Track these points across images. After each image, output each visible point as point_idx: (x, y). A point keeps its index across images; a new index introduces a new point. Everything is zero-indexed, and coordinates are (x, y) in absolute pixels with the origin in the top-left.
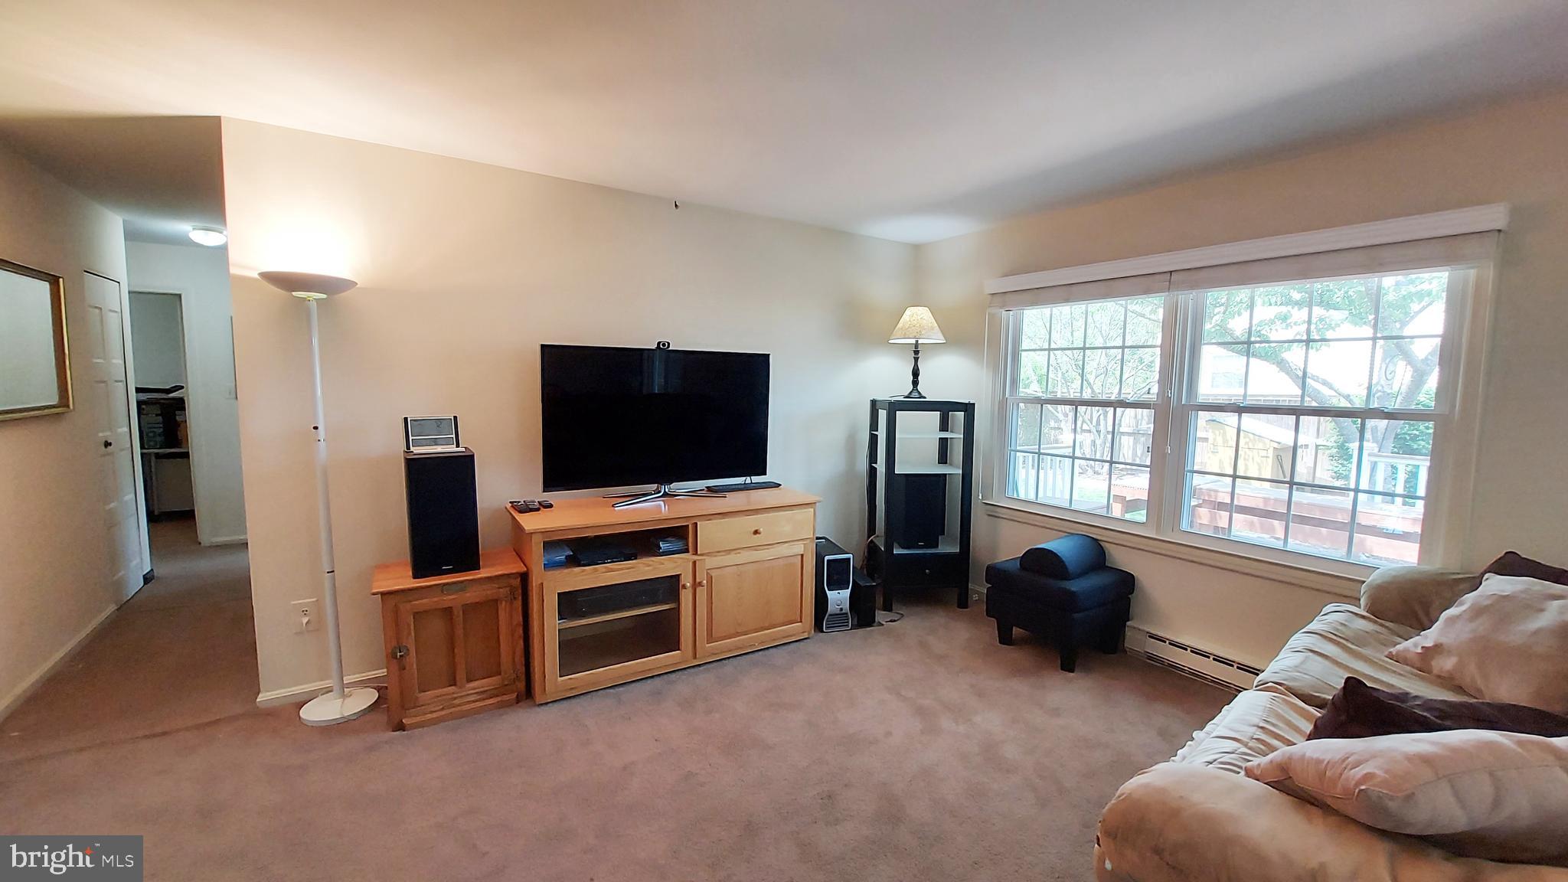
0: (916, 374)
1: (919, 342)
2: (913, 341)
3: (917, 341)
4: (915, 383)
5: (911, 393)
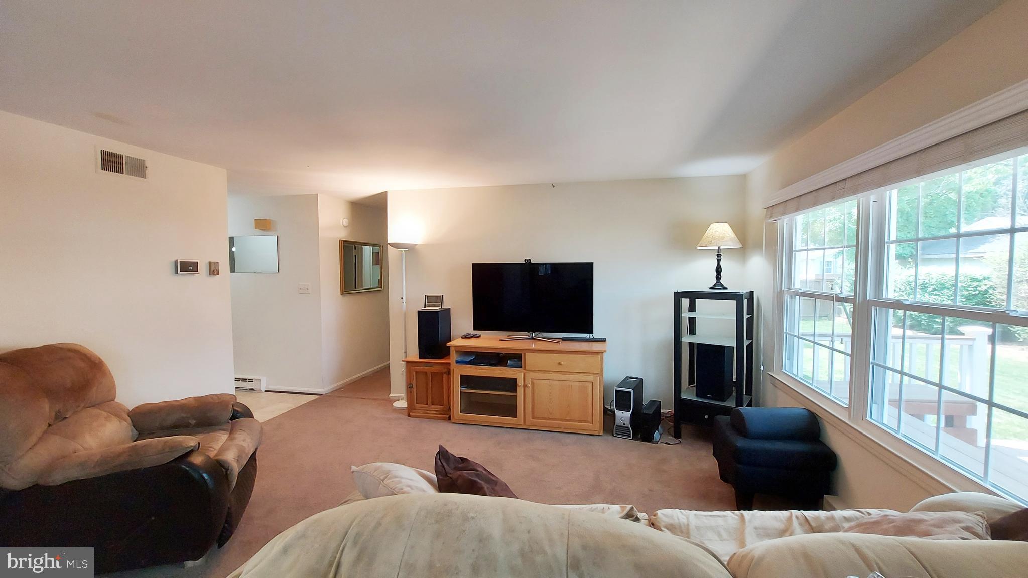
0: (719, 270)
1: (721, 248)
2: (717, 248)
4: (718, 278)
5: (715, 285)
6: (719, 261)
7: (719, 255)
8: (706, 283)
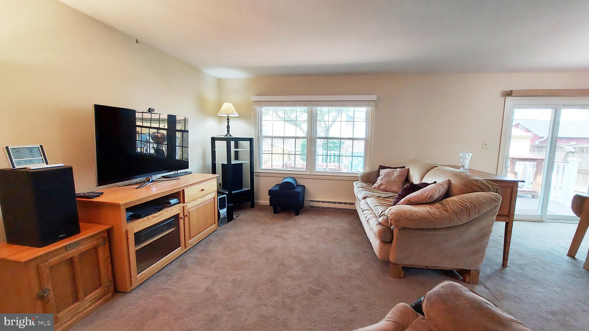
0: (228, 127)
1: (229, 116)
2: (227, 115)
3: (228, 115)
4: (228, 131)
5: (227, 135)
6: (228, 122)
7: (228, 120)
8: (223, 133)
